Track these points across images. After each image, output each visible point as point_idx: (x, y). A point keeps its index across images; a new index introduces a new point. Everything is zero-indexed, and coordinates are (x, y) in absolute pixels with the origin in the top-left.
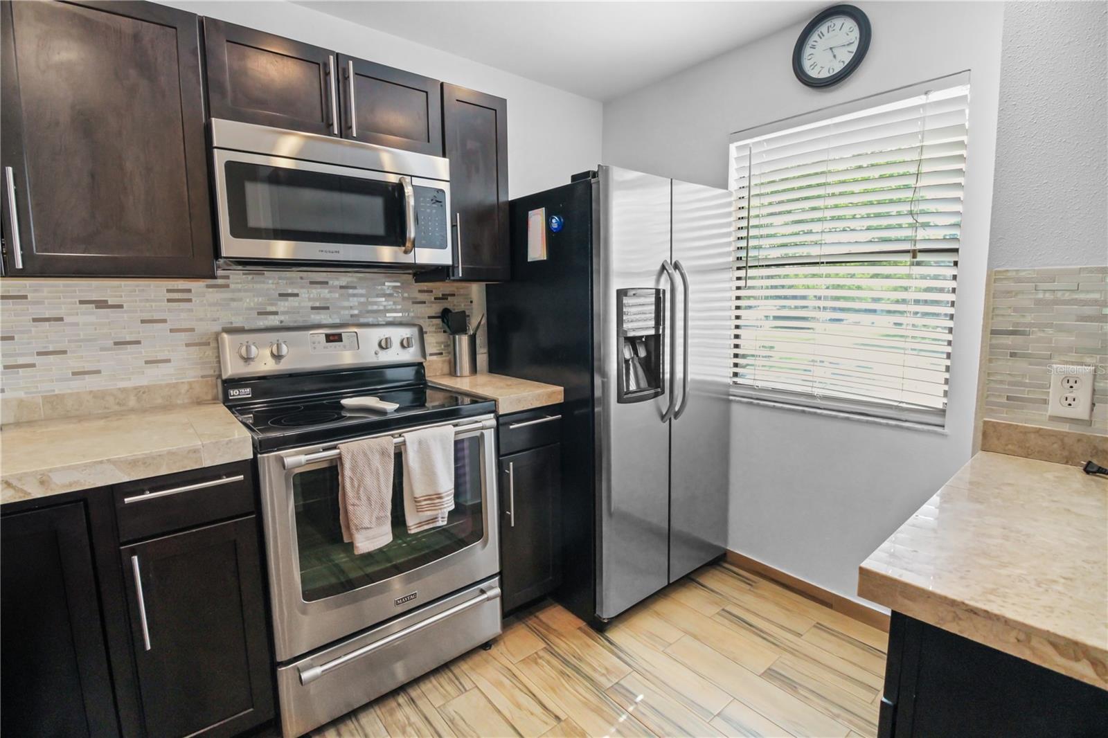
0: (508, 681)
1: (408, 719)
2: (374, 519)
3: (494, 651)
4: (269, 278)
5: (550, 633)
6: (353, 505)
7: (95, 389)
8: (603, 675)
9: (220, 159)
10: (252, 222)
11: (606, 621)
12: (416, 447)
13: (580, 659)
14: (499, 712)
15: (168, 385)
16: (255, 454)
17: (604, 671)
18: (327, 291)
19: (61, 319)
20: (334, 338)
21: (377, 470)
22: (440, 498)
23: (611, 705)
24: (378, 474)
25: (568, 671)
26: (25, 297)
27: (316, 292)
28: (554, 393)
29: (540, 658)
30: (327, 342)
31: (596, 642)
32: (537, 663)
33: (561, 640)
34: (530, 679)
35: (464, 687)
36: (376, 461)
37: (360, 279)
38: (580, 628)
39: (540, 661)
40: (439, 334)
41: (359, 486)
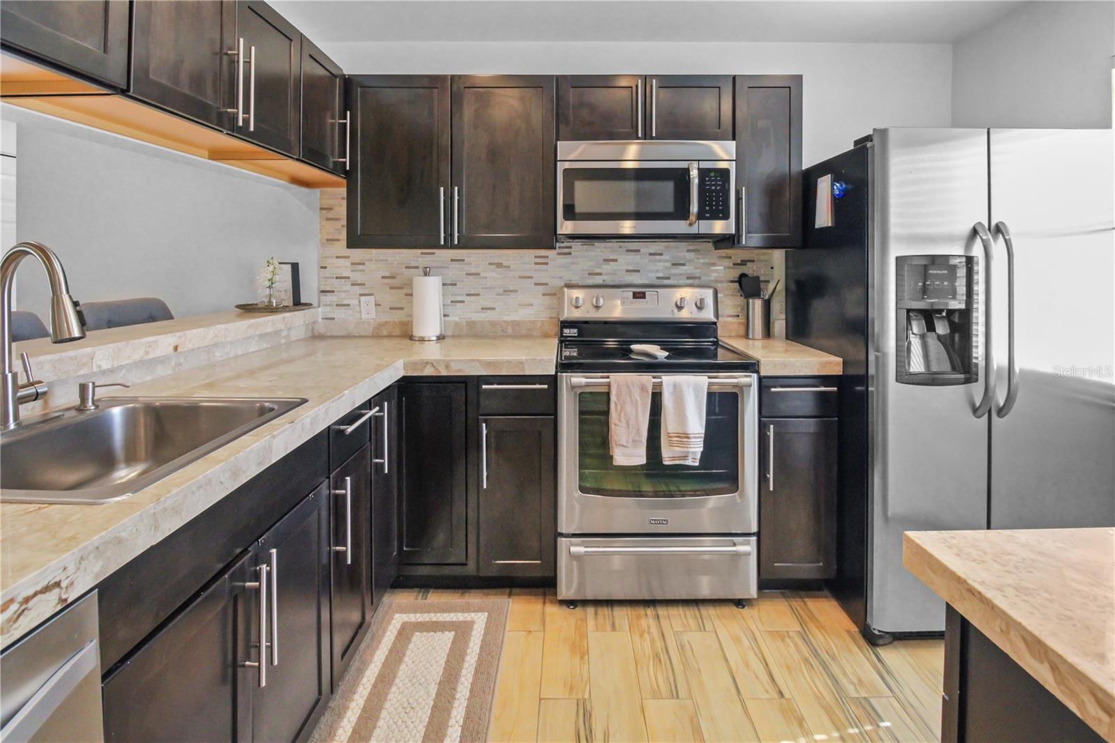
0: (747, 641)
1: (649, 627)
2: (630, 441)
3: (746, 611)
4: (598, 248)
5: (811, 621)
6: (615, 425)
7: (491, 320)
8: (852, 683)
9: (561, 167)
10: (578, 209)
11: (877, 633)
12: (671, 389)
13: (834, 658)
14: (726, 660)
15: (530, 321)
16: (556, 372)
17: (855, 680)
18: (638, 257)
19: (478, 274)
20: (639, 296)
21: (637, 401)
22: (688, 438)
23: (847, 714)
24: (637, 405)
25: (814, 662)
26: (463, 260)
27: (631, 257)
28: (830, 363)
29: (789, 637)
30: (634, 298)
31: (862, 653)
32: (783, 640)
33: (820, 631)
34: (770, 649)
35: (704, 627)
36: (637, 395)
37: (667, 247)
38: (848, 632)
39: (787, 640)
40: (736, 298)
41: (621, 411)
